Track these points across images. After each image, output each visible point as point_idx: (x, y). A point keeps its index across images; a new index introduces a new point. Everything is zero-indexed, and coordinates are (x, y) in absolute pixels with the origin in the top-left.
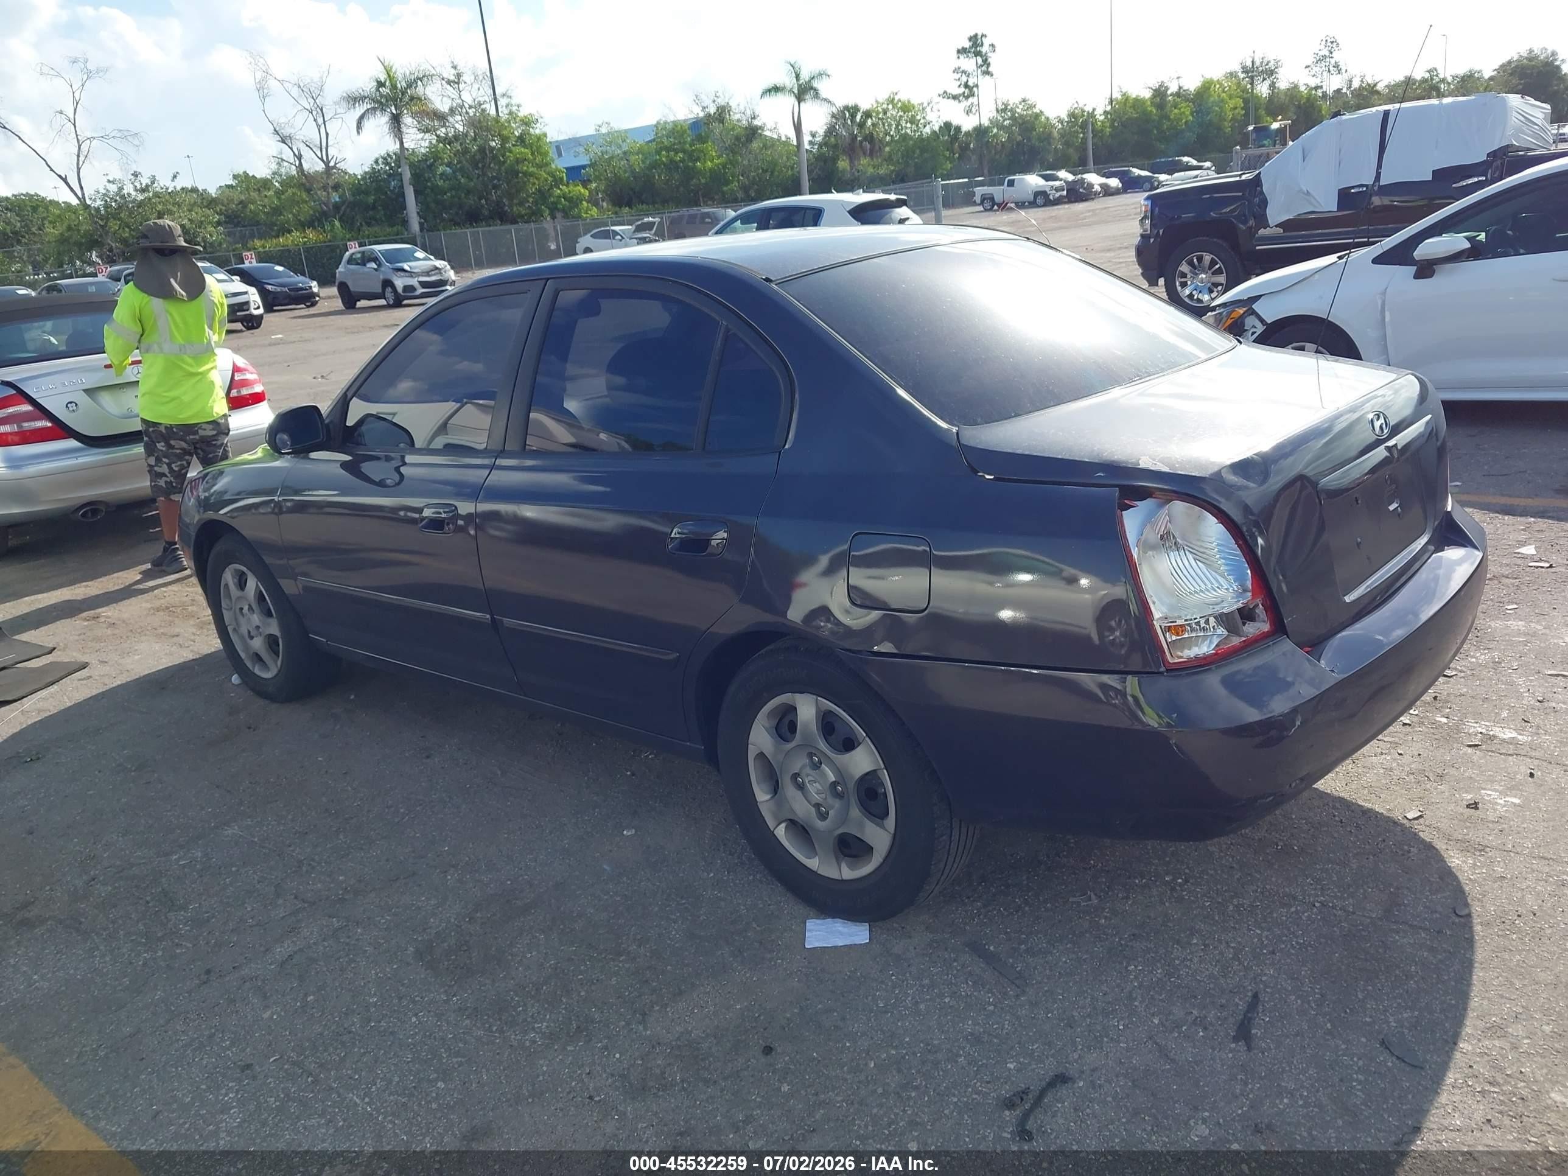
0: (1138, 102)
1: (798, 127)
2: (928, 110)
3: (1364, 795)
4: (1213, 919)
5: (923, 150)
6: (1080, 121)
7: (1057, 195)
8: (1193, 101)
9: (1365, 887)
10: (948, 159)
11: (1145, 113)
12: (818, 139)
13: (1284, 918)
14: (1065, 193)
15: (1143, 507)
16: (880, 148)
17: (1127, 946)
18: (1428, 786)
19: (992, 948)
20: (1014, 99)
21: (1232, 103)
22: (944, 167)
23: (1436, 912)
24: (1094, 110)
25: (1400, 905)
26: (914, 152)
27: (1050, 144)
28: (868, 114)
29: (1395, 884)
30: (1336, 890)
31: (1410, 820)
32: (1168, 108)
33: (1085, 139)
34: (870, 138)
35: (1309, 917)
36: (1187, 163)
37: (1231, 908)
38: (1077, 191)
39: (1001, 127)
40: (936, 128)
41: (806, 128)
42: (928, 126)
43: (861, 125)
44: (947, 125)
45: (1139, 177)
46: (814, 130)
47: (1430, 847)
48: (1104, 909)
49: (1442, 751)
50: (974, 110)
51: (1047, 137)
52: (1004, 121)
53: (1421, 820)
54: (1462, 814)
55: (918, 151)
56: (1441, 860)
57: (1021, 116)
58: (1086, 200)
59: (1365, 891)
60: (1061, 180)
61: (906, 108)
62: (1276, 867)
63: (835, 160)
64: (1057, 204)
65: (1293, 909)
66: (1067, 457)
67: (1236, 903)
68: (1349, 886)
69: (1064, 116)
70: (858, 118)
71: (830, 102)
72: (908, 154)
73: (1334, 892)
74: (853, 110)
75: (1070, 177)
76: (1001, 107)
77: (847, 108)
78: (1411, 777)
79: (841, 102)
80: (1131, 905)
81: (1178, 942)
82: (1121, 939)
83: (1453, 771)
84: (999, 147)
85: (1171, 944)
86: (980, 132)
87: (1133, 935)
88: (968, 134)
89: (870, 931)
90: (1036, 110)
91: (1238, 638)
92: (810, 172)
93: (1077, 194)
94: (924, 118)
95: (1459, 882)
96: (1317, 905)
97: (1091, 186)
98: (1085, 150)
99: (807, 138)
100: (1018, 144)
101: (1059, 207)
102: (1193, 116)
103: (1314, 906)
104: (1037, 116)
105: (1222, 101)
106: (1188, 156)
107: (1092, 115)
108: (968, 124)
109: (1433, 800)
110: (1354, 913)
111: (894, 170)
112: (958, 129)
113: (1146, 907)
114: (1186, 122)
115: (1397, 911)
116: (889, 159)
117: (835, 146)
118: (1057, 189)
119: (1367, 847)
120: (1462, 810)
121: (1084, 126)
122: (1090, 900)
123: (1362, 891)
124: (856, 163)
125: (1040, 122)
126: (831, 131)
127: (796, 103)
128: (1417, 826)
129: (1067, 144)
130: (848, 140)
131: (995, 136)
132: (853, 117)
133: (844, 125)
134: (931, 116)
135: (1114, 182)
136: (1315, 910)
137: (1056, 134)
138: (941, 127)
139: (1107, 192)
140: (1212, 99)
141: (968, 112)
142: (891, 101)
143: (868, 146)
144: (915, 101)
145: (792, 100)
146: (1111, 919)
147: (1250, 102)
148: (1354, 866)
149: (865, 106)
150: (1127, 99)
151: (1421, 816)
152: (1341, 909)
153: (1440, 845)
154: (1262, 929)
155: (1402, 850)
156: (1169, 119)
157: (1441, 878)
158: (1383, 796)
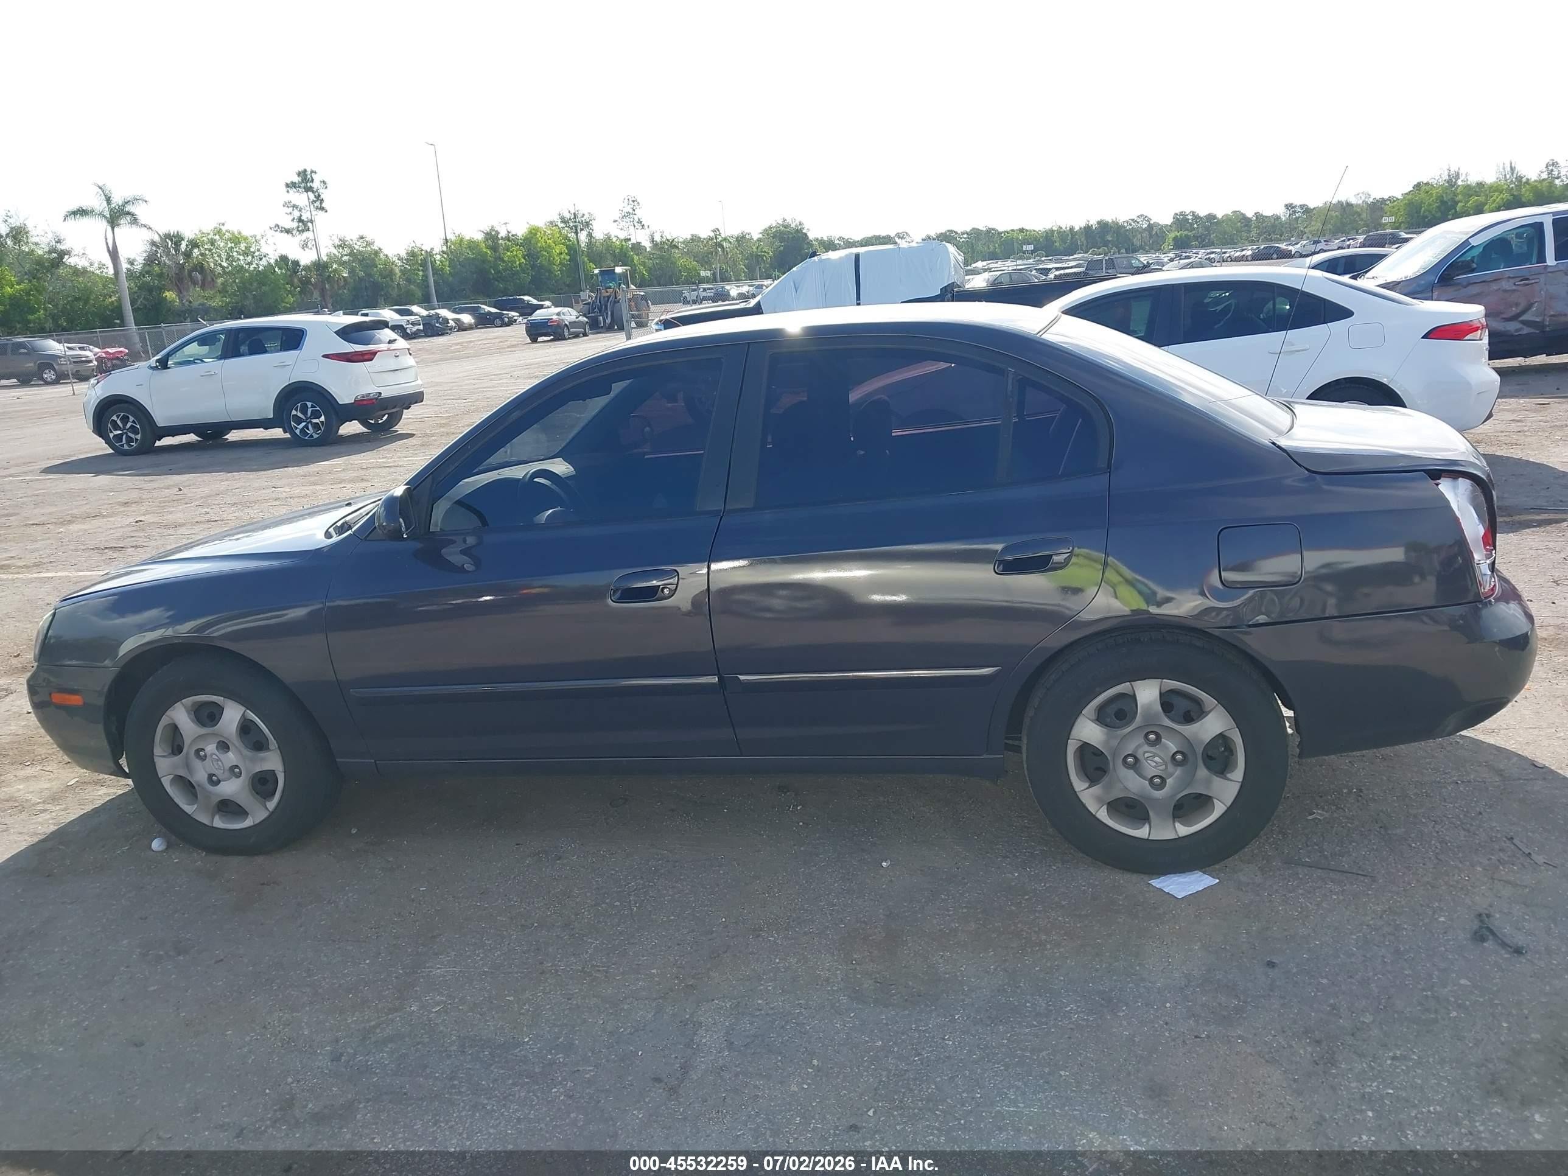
0: (472, 245)
1: (114, 254)
2: (262, 242)
5: (262, 284)
6: (418, 260)
7: (415, 329)
8: (521, 245)
10: (290, 292)
11: (480, 253)
12: (138, 267)
14: (421, 327)
16: (213, 280)
20: (351, 236)
21: (557, 249)
22: (287, 300)
24: (432, 249)
26: (251, 284)
27: (392, 280)
28: (194, 244)
32: (501, 249)
33: (425, 277)
34: (200, 268)
36: (528, 301)
38: (434, 326)
39: (342, 263)
40: (272, 262)
41: (124, 254)
42: (264, 259)
43: (188, 255)
44: (284, 259)
45: (490, 313)
46: (132, 257)
50: (310, 245)
51: (388, 272)
52: (342, 256)
55: (255, 284)
57: (360, 252)
58: (442, 335)
60: (416, 315)
61: (236, 240)
63: (161, 289)
64: (414, 338)
69: (403, 254)
70: (183, 246)
71: (150, 228)
72: (244, 287)
74: (177, 239)
75: (424, 313)
76: (337, 243)
77: (168, 236)
79: (163, 230)
84: (342, 283)
86: (319, 266)
88: (307, 268)
90: (375, 247)
92: (133, 302)
93: (433, 328)
94: (259, 250)
97: (446, 321)
98: (428, 286)
99: (125, 266)
100: (361, 279)
101: (416, 341)
102: (525, 259)
104: (377, 253)
105: (549, 246)
106: (530, 295)
107: (430, 254)
108: (306, 258)
111: (230, 303)
112: (296, 263)
114: (520, 265)
116: (223, 291)
117: (161, 275)
118: (413, 324)
121: (424, 264)
124: (185, 293)
125: (380, 260)
126: (151, 259)
127: (109, 229)
129: (409, 280)
130: (174, 270)
131: (335, 270)
132: (177, 245)
133: (167, 252)
134: (265, 249)
135: (467, 319)
137: (397, 270)
138: (276, 260)
139: (462, 327)
140: (539, 245)
141: (305, 246)
142: (218, 232)
143: (199, 277)
144: (246, 233)
145: (103, 225)
147: (573, 250)
149: (189, 233)
150: (462, 240)
156: (504, 261)
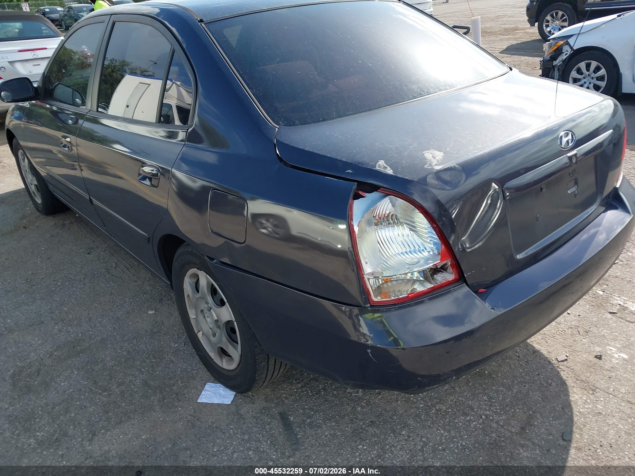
3: (538, 339)
4: (420, 418)
9: (516, 408)
13: (461, 424)
15: (370, 197)
17: (365, 429)
18: (577, 338)
19: (292, 419)
23: (551, 434)
25: (531, 425)
29: (534, 408)
30: (498, 408)
31: (559, 362)
35: (475, 425)
37: (433, 411)
47: (563, 383)
48: (363, 400)
49: (594, 314)
53: (565, 363)
54: (591, 361)
56: (567, 395)
59: (515, 410)
62: (470, 384)
65: (468, 418)
66: (334, 156)
67: (438, 408)
68: (507, 406)
73: (496, 409)
78: (570, 330)
80: (379, 400)
81: (394, 432)
82: (364, 424)
83: (594, 329)
85: (390, 432)
87: (372, 422)
89: (235, 395)
91: (430, 284)
95: (572, 413)
96: (483, 417)
103: (481, 417)
109: (577, 349)
110: (502, 426)
113: (388, 402)
115: (529, 430)
119: (528, 378)
120: (592, 358)
122: (358, 393)
123: (513, 410)
128: (562, 366)
136: (481, 421)
146: (364, 408)
148: (515, 391)
151: (566, 360)
152: (496, 423)
153: (570, 383)
154: (445, 430)
155: (547, 383)
157: (563, 408)
158: (549, 341)
